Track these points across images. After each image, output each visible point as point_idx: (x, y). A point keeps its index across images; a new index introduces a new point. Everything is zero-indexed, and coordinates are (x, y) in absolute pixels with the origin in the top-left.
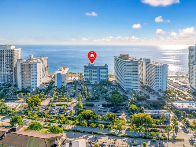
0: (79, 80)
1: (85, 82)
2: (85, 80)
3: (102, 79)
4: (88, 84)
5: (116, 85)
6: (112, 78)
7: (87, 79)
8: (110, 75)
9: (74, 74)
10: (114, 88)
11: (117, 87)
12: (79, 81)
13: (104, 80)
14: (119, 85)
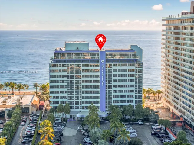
0: (33, 105)
1: (54, 110)
2: (54, 103)
3: (119, 99)
4: (64, 120)
5: (174, 124)
6: (154, 100)
7: (60, 100)
8: (148, 92)
9: (20, 87)
10: (167, 133)
11: (179, 130)
12: (33, 110)
13: (127, 104)
14: (185, 123)
